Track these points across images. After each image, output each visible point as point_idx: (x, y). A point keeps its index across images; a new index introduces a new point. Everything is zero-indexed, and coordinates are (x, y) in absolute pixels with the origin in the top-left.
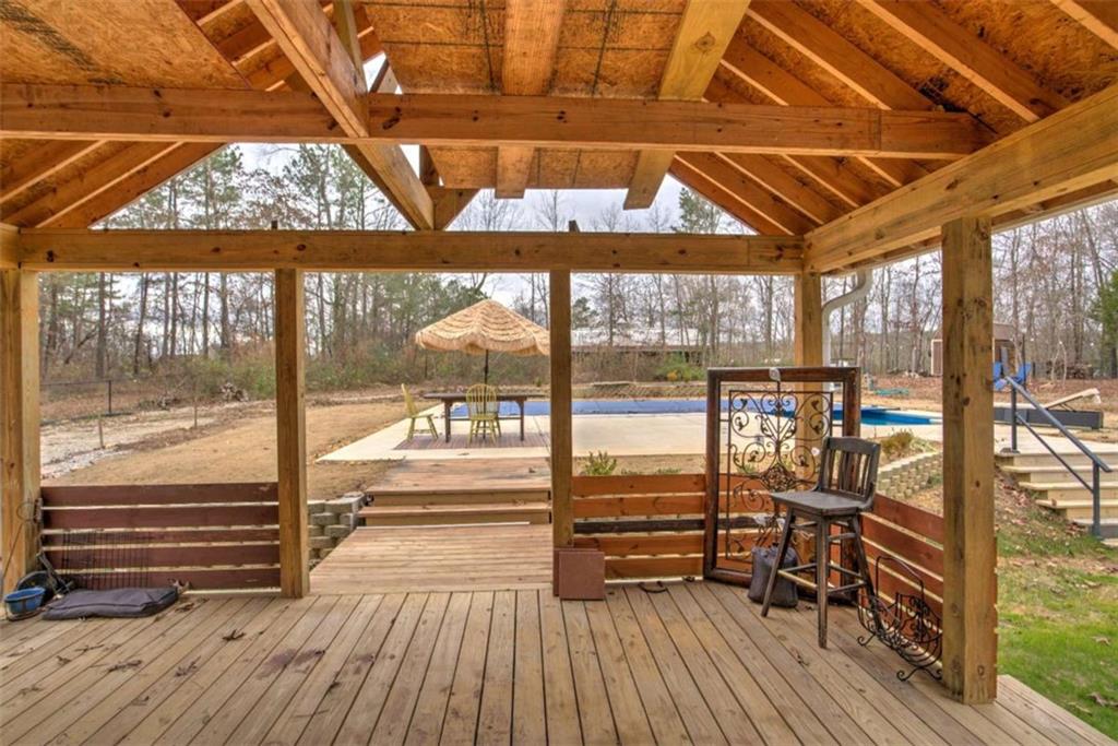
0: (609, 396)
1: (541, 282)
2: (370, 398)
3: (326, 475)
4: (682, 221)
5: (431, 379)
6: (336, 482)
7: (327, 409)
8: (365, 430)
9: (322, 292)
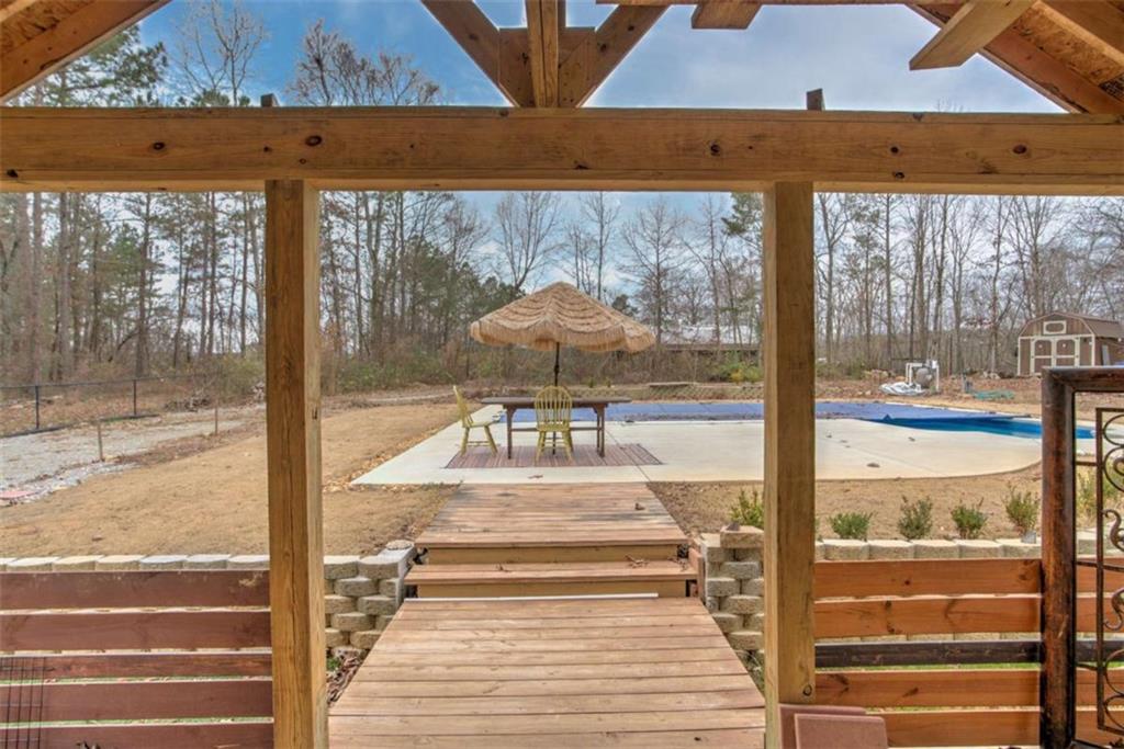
0: (666, 398)
1: (585, 277)
2: (409, 399)
3: (362, 506)
4: (733, 212)
5: (472, 379)
6: (374, 521)
7: (363, 412)
8: (408, 439)
9: (359, 289)
